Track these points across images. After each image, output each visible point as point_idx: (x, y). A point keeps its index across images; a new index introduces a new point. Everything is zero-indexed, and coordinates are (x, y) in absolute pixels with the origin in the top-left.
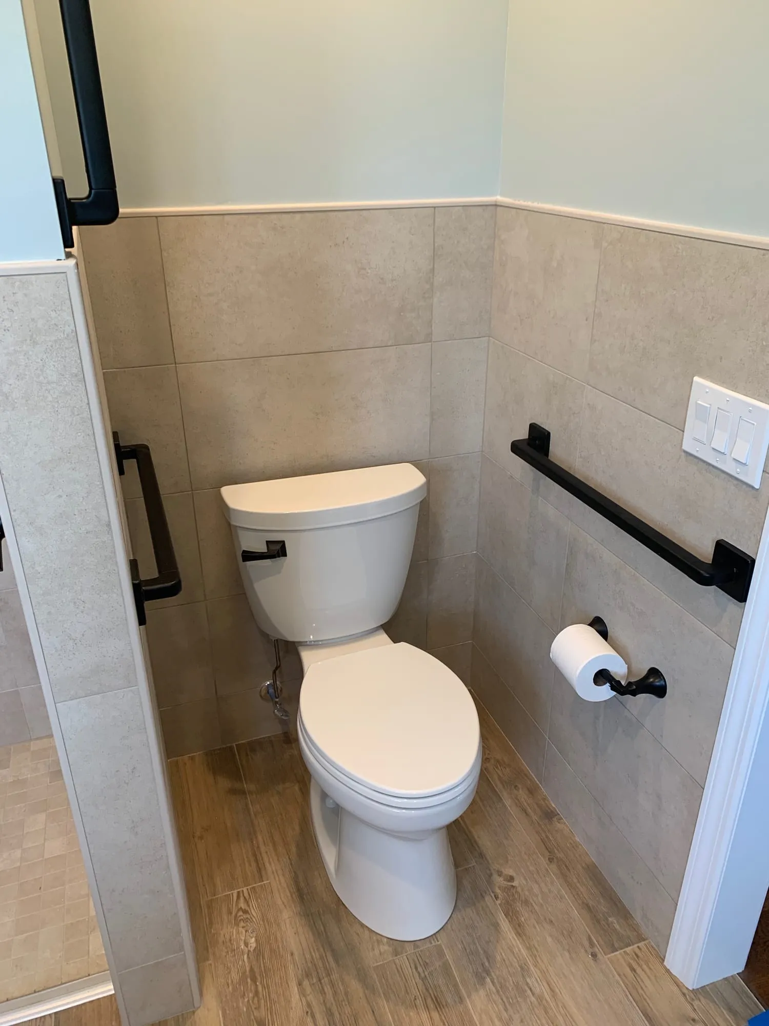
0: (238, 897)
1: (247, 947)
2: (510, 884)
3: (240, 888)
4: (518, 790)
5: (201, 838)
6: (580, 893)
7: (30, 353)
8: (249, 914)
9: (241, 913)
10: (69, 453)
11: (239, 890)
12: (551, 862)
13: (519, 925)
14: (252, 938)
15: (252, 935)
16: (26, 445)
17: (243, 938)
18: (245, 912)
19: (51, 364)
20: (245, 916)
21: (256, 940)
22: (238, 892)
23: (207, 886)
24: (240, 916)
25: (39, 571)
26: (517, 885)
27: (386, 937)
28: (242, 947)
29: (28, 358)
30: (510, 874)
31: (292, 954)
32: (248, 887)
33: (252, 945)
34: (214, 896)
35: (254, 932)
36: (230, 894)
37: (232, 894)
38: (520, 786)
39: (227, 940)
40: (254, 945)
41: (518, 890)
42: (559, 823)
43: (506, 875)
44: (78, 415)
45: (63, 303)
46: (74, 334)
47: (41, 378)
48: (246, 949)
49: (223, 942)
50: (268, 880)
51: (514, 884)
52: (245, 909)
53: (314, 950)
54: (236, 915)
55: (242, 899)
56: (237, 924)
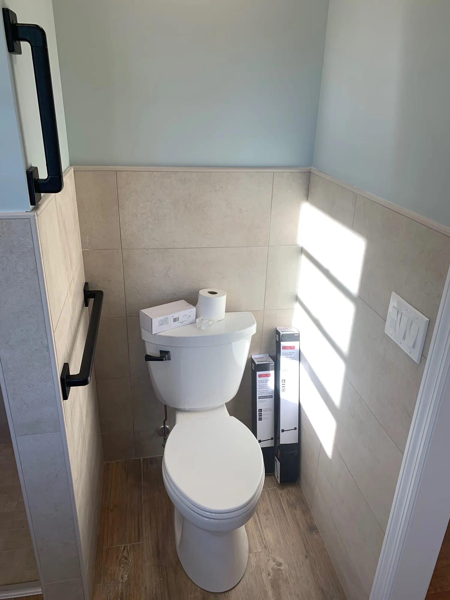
0: (124, 549)
1: (122, 579)
2: (279, 567)
3: (126, 544)
4: (296, 510)
5: (112, 511)
6: (319, 581)
7: (10, 258)
8: (128, 560)
9: (123, 559)
10: (28, 309)
11: (125, 545)
12: (306, 558)
13: (279, 594)
14: (126, 574)
15: (126, 573)
16: (6, 303)
17: (121, 574)
18: (126, 558)
19: (20, 264)
20: (125, 561)
21: (128, 576)
22: (125, 546)
23: (109, 540)
24: (122, 560)
25: (10, 367)
26: (283, 569)
27: (200, 587)
28: (120, 579)
29: (8, 260)
30: (280, 561)
31: (146, 588)
32: (131, 544)
33: (125, 579)
34: (112, 546)
35: (128, 571)
36: (120, 547)
37: (121, 546)
38: (298, 508)
39: (112, 574)
40: (126, 579)
41: (283, 572)
42: (316, 534)
43: (277, 561)
44: (33, 290)
45: (28, 234)
46: (33, 249)
47: (15, 270)
48: (122, 580)
49: (110, 574)
50: (142, 542)
51: (281, 568)
52: (126, 557)
53: (158, 588)
54: (121, 559)
55: (126, 551)
56: (120, 565)
